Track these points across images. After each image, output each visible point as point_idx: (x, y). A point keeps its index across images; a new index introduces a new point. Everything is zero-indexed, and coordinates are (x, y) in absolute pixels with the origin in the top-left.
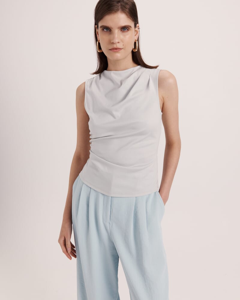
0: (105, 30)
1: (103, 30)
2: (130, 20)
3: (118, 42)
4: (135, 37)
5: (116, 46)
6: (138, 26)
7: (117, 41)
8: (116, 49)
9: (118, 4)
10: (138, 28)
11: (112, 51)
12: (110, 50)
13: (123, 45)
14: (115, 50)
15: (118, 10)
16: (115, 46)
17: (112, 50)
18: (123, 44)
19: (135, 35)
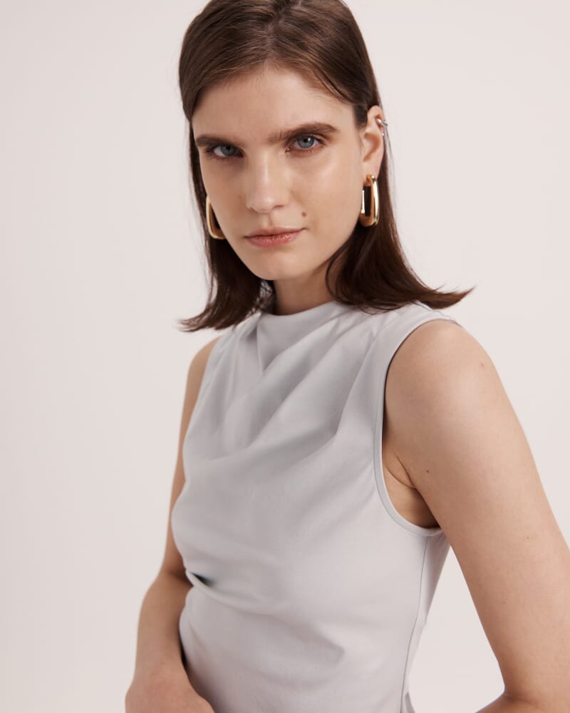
0: (218, 152)
1: (210, 151)
2: (329, 98)
3: (278, 207)
4: (366, 165)
5: (271, 223)
6: (378, 117)
7: (269, 201)
8: (271, 235)
9: (263, 28)
10: (379, 126)
11: (253, 243)
12: (246, 237)
13: (304, 214)
14: (268, 240)
15: (259, 59)
16: (265, 225)
17: (255, 240)
18: (304, 210)
19: (367, 158)
